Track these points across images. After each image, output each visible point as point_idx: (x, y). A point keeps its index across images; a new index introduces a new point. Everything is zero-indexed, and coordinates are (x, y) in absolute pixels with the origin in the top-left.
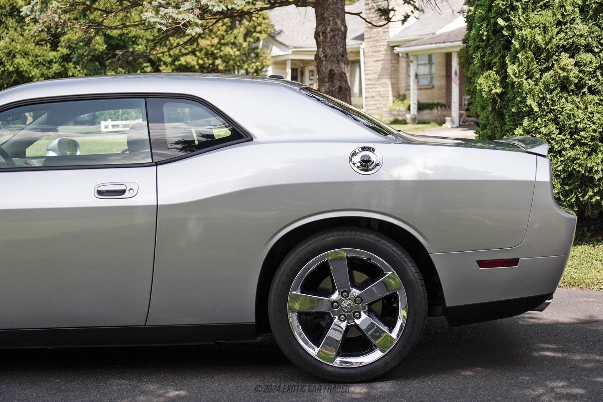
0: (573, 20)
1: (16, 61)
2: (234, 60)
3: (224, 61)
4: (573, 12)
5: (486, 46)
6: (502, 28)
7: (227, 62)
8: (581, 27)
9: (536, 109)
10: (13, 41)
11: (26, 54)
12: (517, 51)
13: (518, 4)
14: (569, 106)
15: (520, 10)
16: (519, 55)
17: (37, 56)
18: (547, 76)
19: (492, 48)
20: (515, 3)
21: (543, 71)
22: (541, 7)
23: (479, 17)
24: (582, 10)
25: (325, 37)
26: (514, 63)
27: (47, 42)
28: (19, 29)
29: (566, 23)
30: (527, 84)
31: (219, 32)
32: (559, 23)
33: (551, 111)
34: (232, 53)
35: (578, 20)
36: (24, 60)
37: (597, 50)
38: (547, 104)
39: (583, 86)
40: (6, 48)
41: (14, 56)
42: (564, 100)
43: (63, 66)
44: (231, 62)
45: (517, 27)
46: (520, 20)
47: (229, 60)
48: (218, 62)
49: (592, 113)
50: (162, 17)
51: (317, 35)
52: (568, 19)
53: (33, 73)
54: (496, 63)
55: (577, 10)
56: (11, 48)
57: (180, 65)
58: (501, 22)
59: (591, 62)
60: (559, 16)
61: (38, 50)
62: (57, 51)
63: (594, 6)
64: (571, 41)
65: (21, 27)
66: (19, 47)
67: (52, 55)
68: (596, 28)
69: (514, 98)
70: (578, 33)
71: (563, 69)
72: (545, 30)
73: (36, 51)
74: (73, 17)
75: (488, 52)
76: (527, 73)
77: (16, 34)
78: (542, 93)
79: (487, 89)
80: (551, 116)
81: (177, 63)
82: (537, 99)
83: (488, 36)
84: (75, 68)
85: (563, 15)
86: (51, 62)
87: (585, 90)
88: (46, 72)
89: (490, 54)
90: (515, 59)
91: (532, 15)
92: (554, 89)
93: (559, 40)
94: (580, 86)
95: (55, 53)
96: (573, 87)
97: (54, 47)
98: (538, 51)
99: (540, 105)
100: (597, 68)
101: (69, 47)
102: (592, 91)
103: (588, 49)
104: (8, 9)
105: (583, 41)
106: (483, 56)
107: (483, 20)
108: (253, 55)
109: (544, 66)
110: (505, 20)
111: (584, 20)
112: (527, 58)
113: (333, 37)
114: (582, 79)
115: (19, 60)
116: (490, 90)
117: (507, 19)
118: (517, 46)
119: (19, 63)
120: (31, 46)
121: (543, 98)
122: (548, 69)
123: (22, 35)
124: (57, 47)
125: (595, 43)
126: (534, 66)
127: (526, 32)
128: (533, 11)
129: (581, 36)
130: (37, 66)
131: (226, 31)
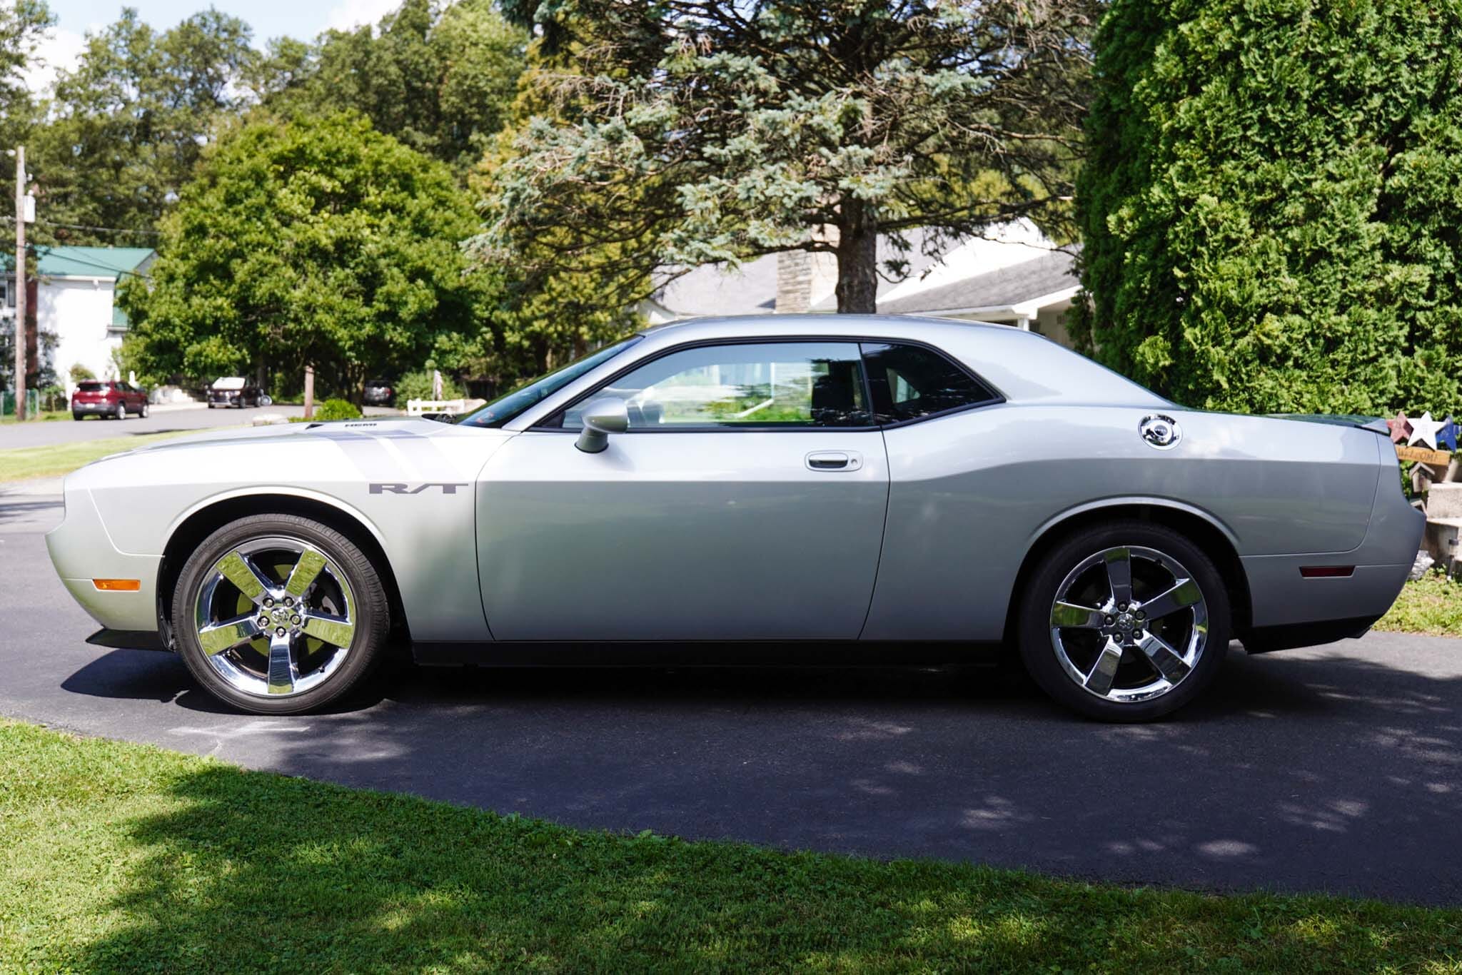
0: (1278, 272)
1: (317, 317)
2: (604, 327)
3: (590, 329)
4: (1279, 261)
5: (1147, 304)
6: (1179, 280)
7: (595, 331)
8: (1290, 282)
9: (1226, 386)
10: (313, 290)
11: (330, 309)
12: (1199, 310)
13: (1203, 249)
14: (1270, 383)
15: (1206, 257)
16: (1203, 315)
17: (345, 312)
18: (1242, 343)
19: (1156, 307)
20: (1199, 248)
21: (1237, 337)
22: (1233, 254)
23: (1141, 266)
24: (1290, 260)
25: (851, 292)
26: (1194, 326)
27: (359, 293)
28: (321, 275)
29: (1267, 276)
30: (1216, 353)
31: (586, 291)
32: (1259, 275)
33: (1245, 389)
34: (602, 318)
35: (1284, 272)
36: (327, 317)
37: (1307, 312)
38: (1241, 380)
39: (1287, 358)
40: (303, 299)
41: (315, 311)
42: (1262, 375)
43: (378, 327)
44: (601, 331)
45: (1200, 278)
46: (1205, 270)
47: (598, 327)
48: (583, 329)
49: (1299, 393)
50: (690, 253)
51: (839, 290)
52: (1271, 270)
53: (339, 335)
54: (1162, 326)
55: (1284, 259)
56: (310, 300)
57: (533, 332)
58: (1178, 273)
59: (1300, 327)
60: (1260, 266)
61: (346, 305)
62: (372, 307)
63: (1308, 254)
64: (1275, 298)
65: (325, 273)
66: (321, 299)
67: (364, 311)
68: (1308, 282)
69: (1193, 371)
70: (1285, 289)
71: (1268, 335)
72: (1241, 282)
73: (344, 305)
74: (393, 262)
75: (1150, 311)
76: (1213, 339)
77: (317, 282)
78: (1236, 366)
79: (1152, 361)
80: (1246, 395)
81: (528, 329)
82: (1227, 373)
83: (1151, 291)
84: (395, 329)
85: (1265, 264)
86: (362, 321)
87: (1290, 363)
88: (356, 334)
89: (1154, 313)
90: (1195, 320)
91: (1221, 263)
92: (1251, 361)
93: (1259, 296)
94: (1283, 357)
95: (367, 310)
96: (1274, 359)
97: (368, 302)
98: (1231, 310)
99: (1230, 381)
100: (1307, 335)
101: (388, 302)
102: (1298, 365)
103: (1297, 310)
104: (307, 248)
105: (1291, 299)
106: (1141, 317)
107: (1147, 269)
108: (629, 323)
109: (1239, 330)
110: (1182, 269)
111: (1293, 272)
112: (1214, 319)
113: (862, 291)
114: (1288, 348)
115: (321, 316)
116: (1157, 363)
117: (1186, 269)
118: (1200, 303)
119: (320, 321)
120: (337, 299)
121: (1236, 373)
122: (1244, 334)
123: (325, 284)
124: (372, 300)
125: (1305, 302)
126: (1227, 330)
127: (1215, 285)
128: (1223, 258)
129: (1289, 292)
130: (345, 326)
131: (595, 289)
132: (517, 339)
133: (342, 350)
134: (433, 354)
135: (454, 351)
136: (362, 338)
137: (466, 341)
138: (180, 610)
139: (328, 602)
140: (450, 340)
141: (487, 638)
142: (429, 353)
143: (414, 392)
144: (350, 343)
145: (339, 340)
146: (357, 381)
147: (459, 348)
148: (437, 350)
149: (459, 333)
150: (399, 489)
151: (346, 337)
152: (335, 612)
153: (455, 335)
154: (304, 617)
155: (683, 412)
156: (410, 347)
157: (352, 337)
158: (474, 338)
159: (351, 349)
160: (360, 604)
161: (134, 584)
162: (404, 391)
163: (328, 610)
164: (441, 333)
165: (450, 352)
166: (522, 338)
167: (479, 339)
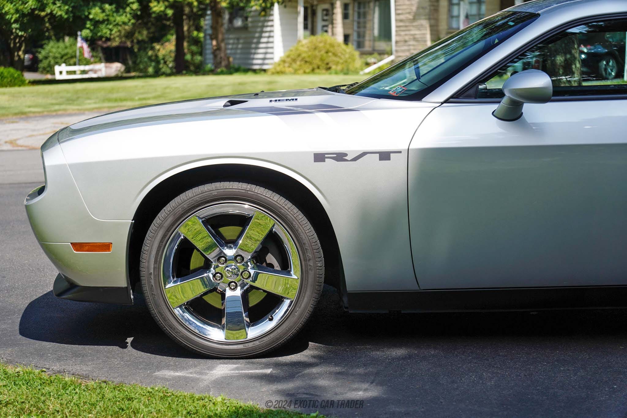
53: (6, 9)
88: (21, 7)
132: (162, 9)
133: (9, 23)
134: (88, 25)
135: (106, 21)
136: (26, 11)
137: (117, 11)
138: (148, 268)
139: (271, 258)
140: (103, 11)
141: (415, 287)
142: (85, 24)
143: (55, 58)
144: (16, 16)
145: (6, 13)
146: (19, 49)
147: (111, 19)
148: (91, 20)
149: (110, 4)
150: (340, 157)
151: (12, 11)
152: (277, 267)
153: (107, 6)
154: (252, 272)
155: (313, 70)
156: (68, 19)
157: (17, 11)
158: (124, 9)
159: (16, 21)
160: (303, 260)
161: (106, 247)
162: (46, 58)
163: (271, 266)
164: (95, 6)
165: (103, 22)
166: (166, 7)
167: (128, 9)
